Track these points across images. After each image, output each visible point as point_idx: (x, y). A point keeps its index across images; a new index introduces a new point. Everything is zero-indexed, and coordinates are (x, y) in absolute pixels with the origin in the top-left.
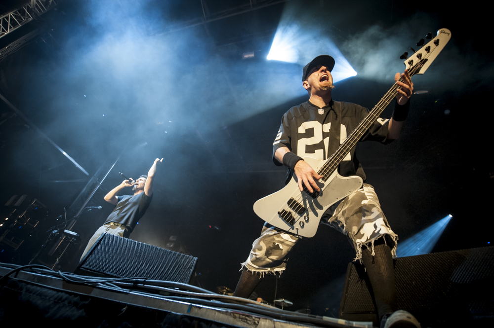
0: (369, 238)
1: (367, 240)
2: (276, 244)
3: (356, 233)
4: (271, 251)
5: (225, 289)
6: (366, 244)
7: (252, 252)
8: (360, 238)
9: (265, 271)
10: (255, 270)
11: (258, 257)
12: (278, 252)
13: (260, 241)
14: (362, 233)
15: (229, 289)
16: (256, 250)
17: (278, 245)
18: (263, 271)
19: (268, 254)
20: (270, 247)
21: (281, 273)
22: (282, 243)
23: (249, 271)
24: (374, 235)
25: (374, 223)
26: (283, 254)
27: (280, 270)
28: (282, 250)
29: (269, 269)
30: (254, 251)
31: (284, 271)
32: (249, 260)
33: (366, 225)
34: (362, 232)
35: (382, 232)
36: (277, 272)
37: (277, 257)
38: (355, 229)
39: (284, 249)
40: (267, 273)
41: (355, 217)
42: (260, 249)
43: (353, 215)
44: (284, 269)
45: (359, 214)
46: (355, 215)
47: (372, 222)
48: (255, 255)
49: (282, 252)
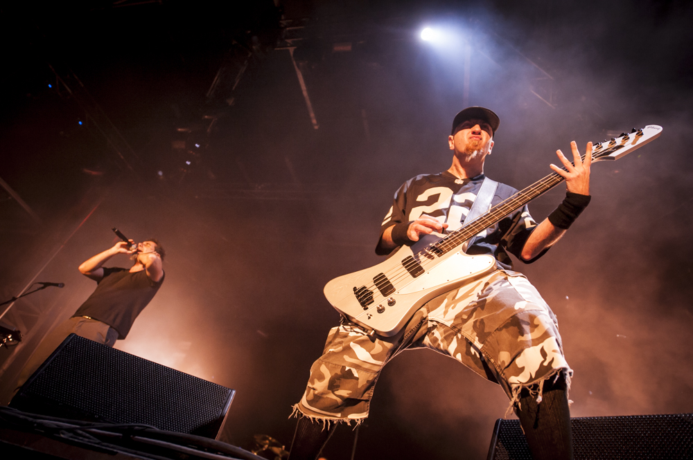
0: (533, 377)
1: (531, 379)
2: (347, 368)
3: (507, 364)
4: (338, 382)
5: (268, 439)
6: (530, 387)
7: (309, 385)
8: (517, 374)
9: (332, 418)
10: (314, 416)
11: (316, 392)
12: (351, 383)
13: (320, 365)
14: (520, 366)
15: (274, 441)
16: (316, 380)
17: (350, 370)
18: (328, 418)
19: (333, 386)
20: (336, 374)
21: (359, 422)
22: (357, 367)
23: (305, 417)
24: (542, 370)
25: (539, 347)
26: (359, 386)
27: (359, 418)
28: (357, 379)
29: (339, 415)
30: (313, 383)
31: (365, 419)
32: (304, 401)
33: (527, 351)
34: (519, 362)
35: (556, 366)
36: (353, 421)
37: (350, 392)
38: (505, 357)
39: (362, 378)
40: (335, 422)
41: (505, 335)
42: (321, 378)
43: (499, 329)
44: (365, 415)
45: (511, 328)
46: (504, 330)
47: (537, 345)
48: (314, 389)
49: (357, 384)
